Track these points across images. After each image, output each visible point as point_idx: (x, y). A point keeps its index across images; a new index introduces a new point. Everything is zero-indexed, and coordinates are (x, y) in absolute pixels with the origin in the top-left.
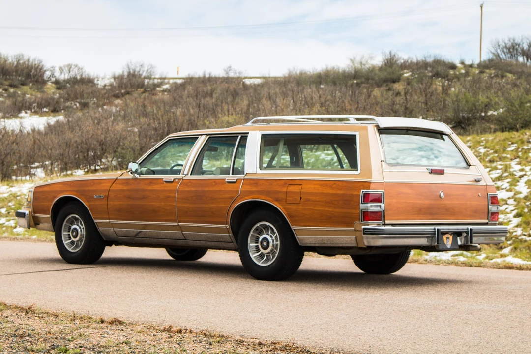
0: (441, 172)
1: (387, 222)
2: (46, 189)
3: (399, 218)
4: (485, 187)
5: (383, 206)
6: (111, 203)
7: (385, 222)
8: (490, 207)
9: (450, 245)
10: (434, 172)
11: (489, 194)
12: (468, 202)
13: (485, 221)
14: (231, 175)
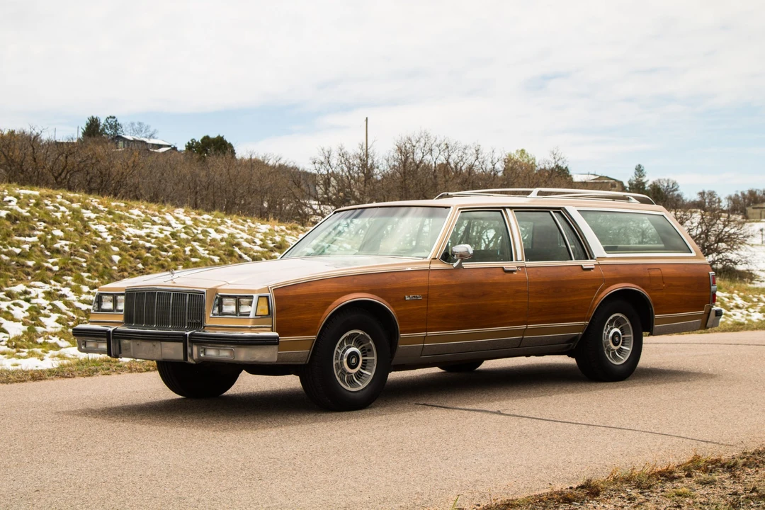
2: (300, 291)
6: (434, 305)
14: (574, 260)
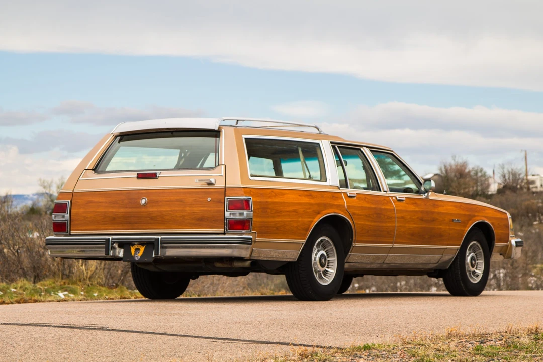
0: (153, 176)
1: (72, 232)
3: (88, 228)
4: (224, 189)
5: (67, 216)
7: (70, 233)
8: (226, 212)
9: (139, 257)
10: (142, 176)
11: (226, 197)
12: (187, 209)
13: (222, 230)
